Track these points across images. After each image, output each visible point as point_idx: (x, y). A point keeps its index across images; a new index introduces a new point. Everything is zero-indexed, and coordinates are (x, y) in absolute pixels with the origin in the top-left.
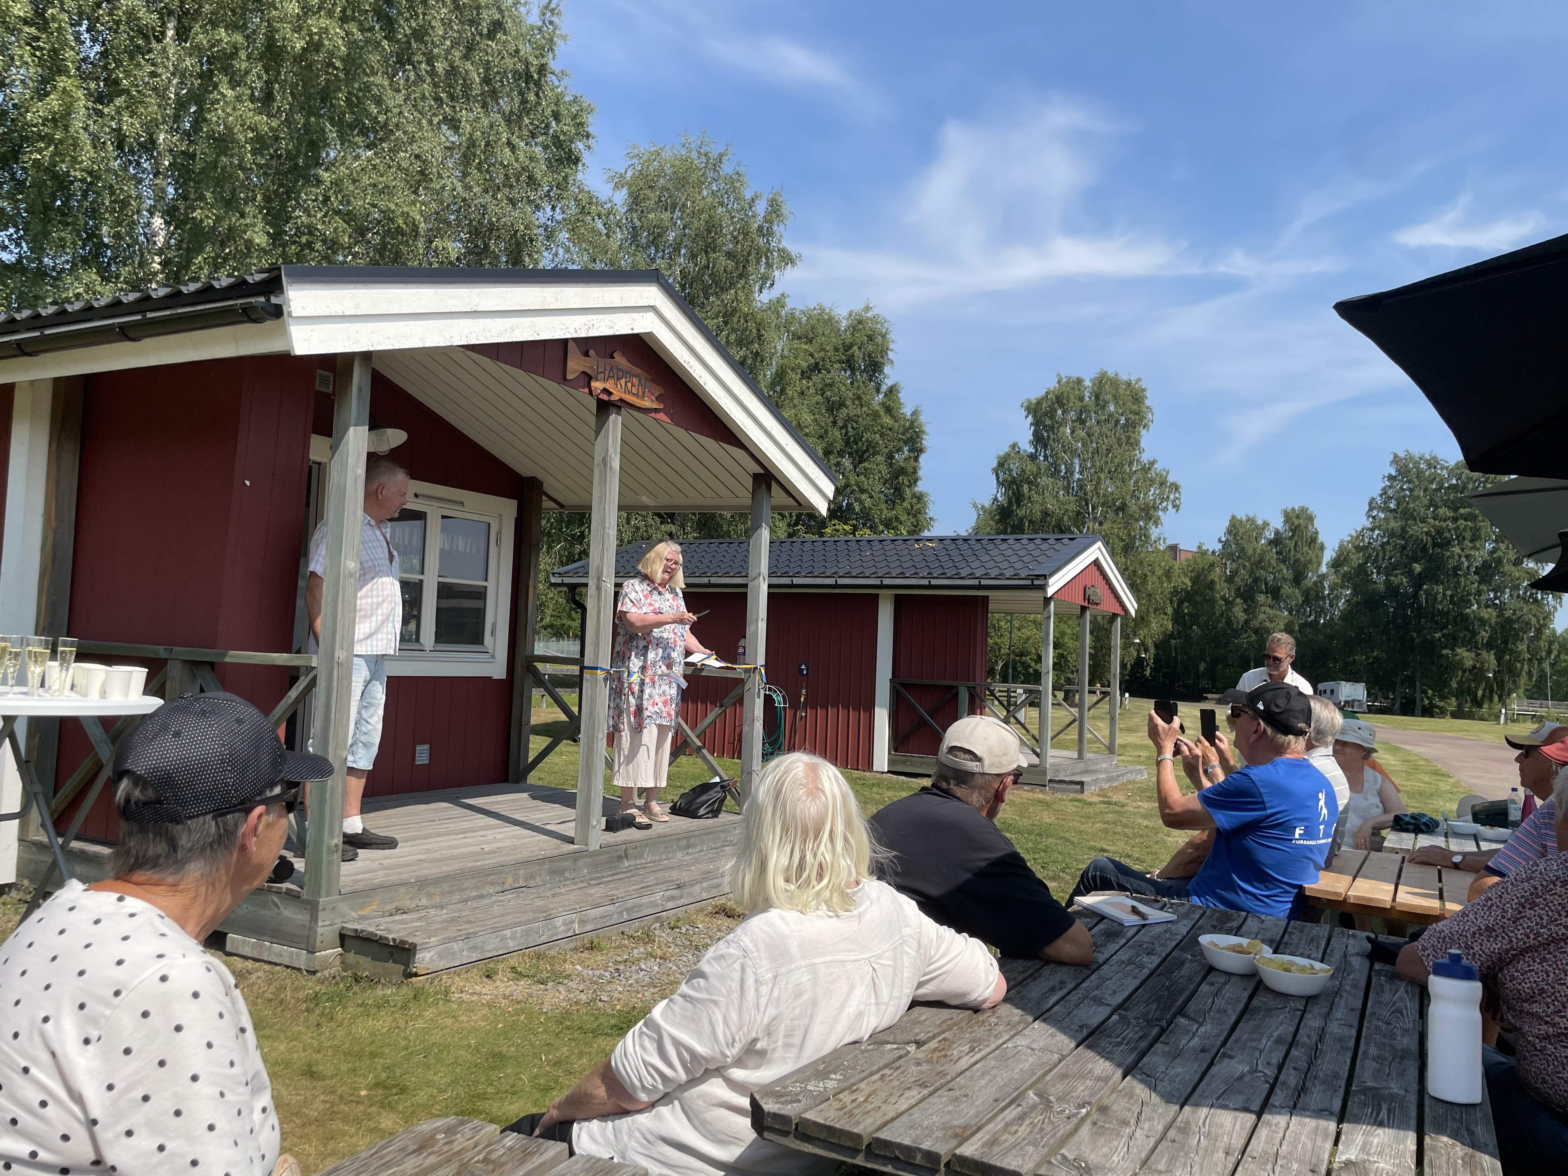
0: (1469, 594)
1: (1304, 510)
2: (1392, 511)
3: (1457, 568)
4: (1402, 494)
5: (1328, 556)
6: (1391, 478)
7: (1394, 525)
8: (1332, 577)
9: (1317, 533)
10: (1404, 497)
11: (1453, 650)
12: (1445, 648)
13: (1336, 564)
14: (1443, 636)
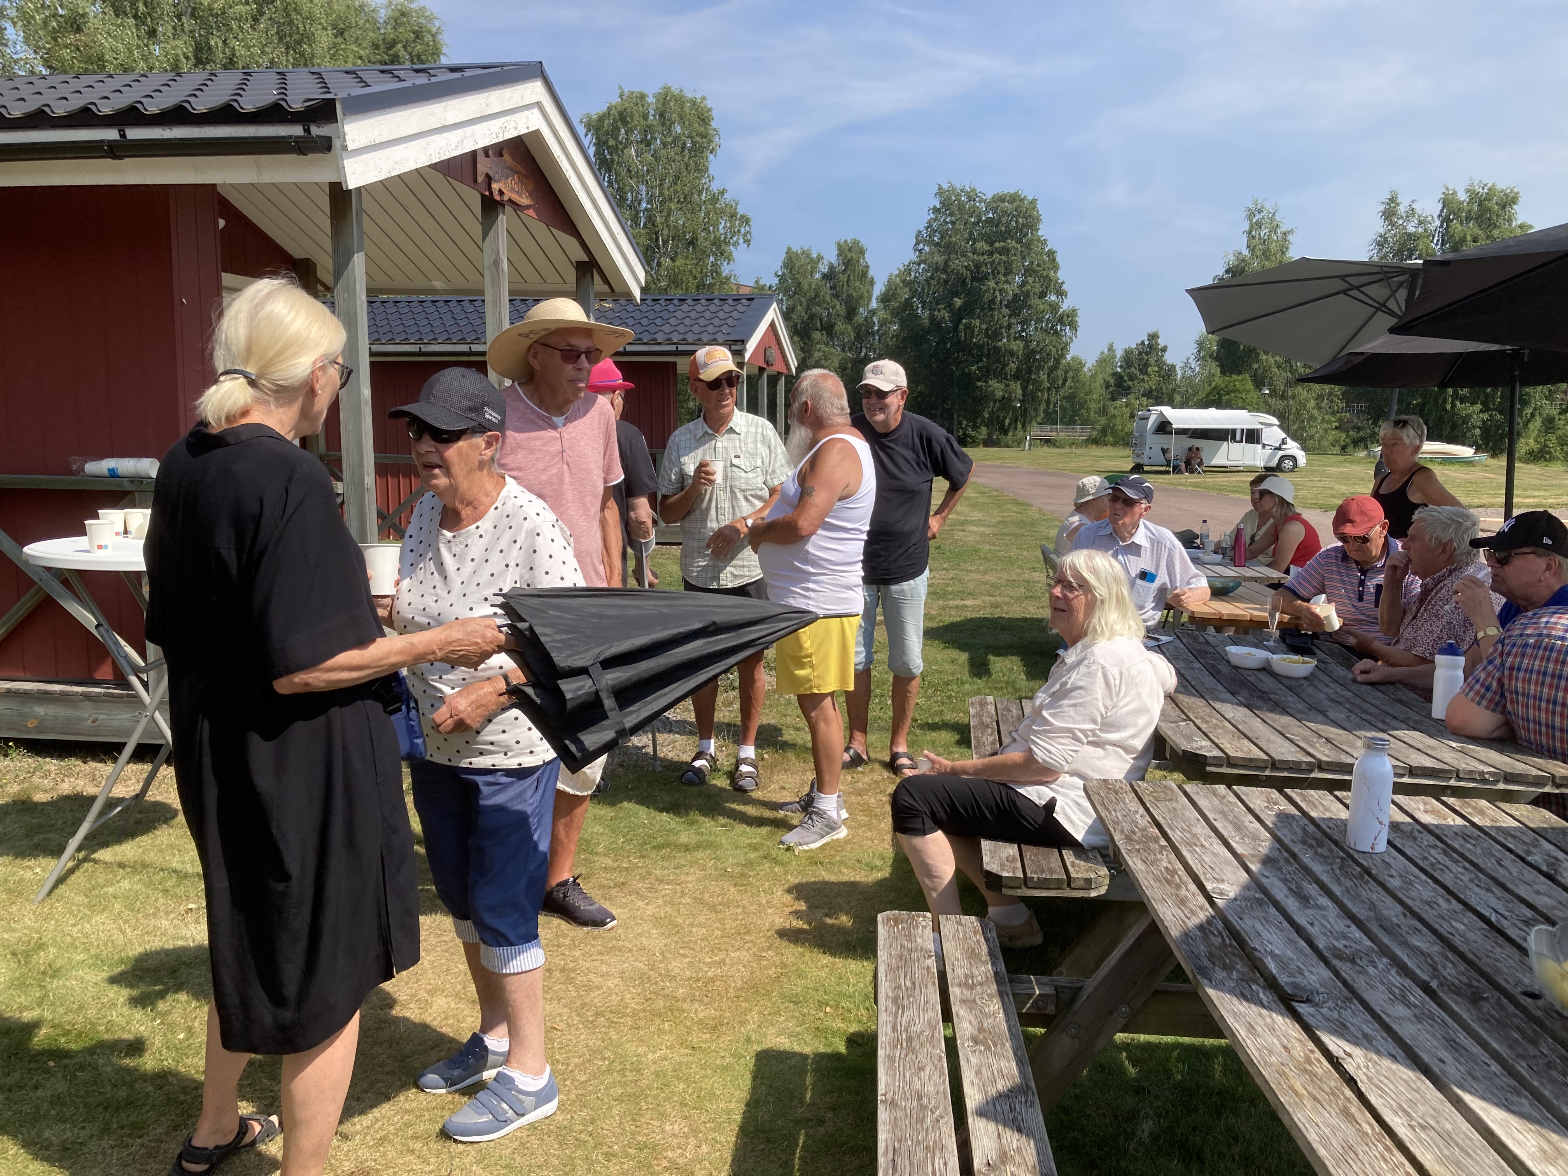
0: (1001, 328)
1: (856, 243)
2: (937, 244)
3: (992, 301)
4: (945, 227)
5: (878, 290)
6: (936, 210)
7: (939, 259)
8: (881, 314)
9: (868, 267)
10: (948, 230)
11: (986, 382)
12: (979, 380)
13: (885, 299)
14: (978, 368)
